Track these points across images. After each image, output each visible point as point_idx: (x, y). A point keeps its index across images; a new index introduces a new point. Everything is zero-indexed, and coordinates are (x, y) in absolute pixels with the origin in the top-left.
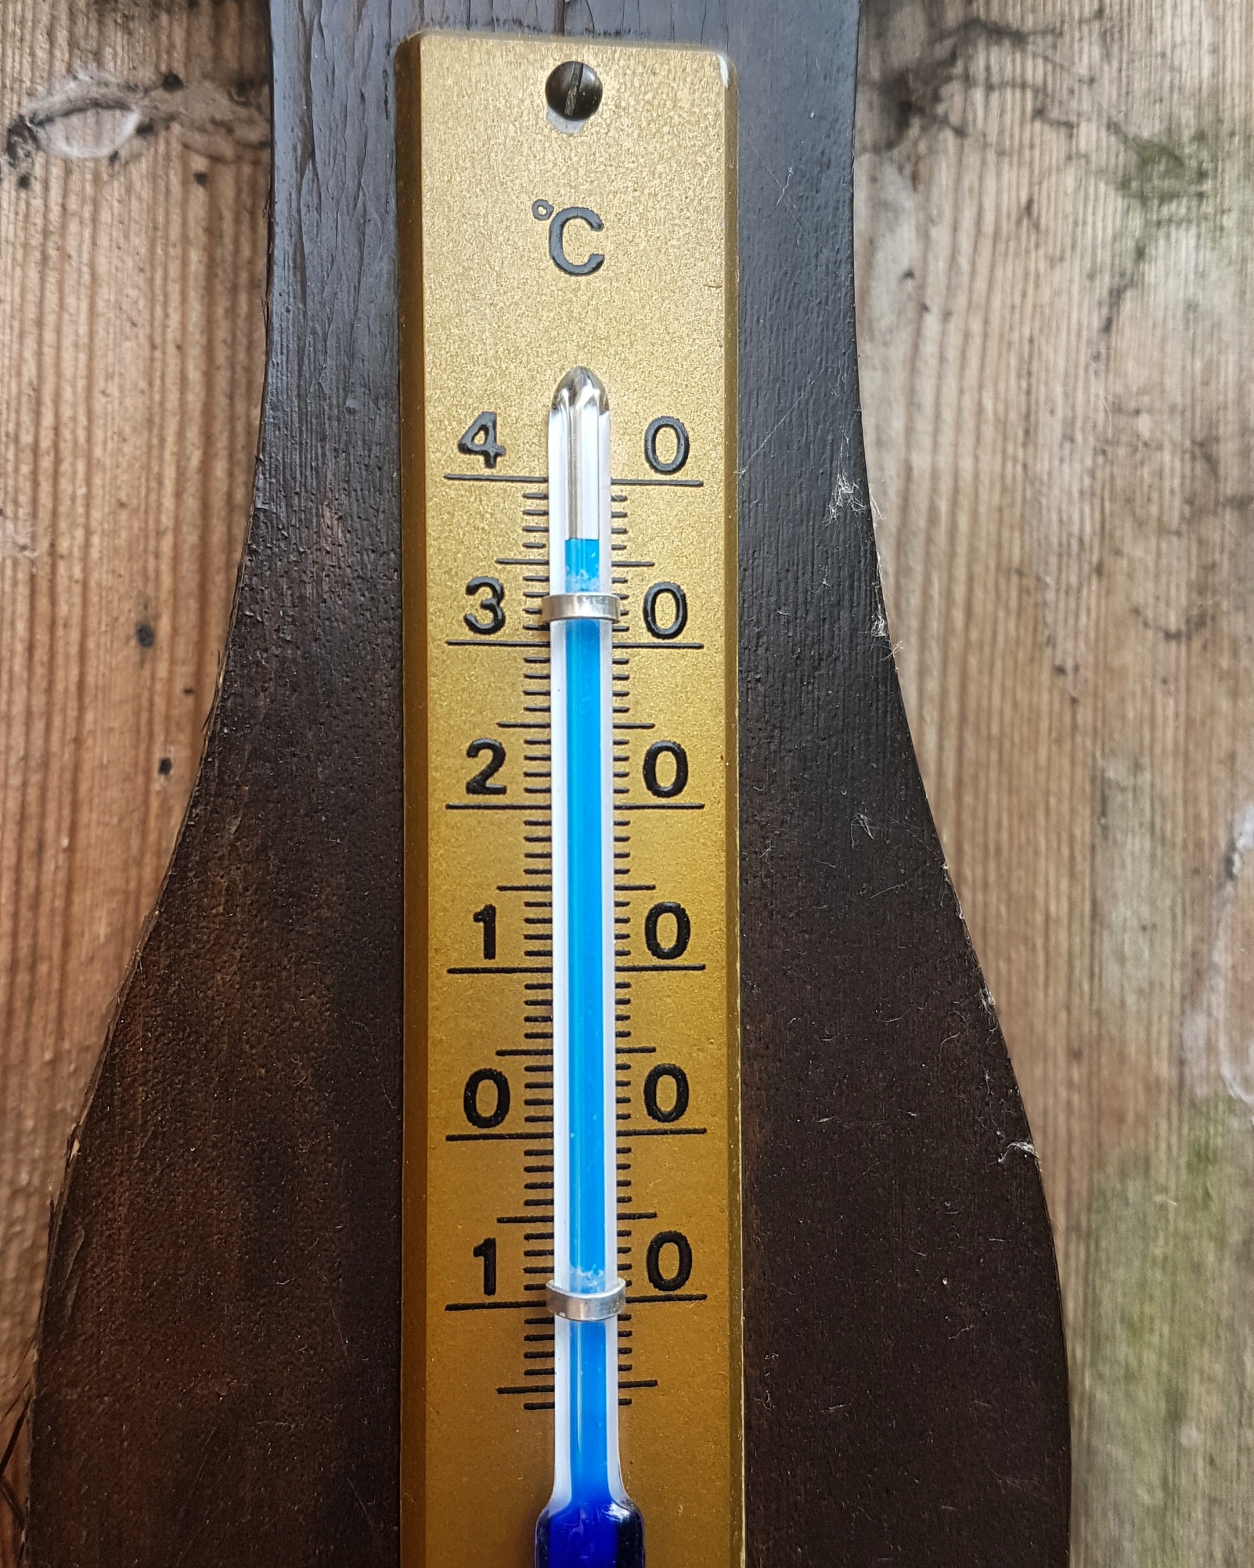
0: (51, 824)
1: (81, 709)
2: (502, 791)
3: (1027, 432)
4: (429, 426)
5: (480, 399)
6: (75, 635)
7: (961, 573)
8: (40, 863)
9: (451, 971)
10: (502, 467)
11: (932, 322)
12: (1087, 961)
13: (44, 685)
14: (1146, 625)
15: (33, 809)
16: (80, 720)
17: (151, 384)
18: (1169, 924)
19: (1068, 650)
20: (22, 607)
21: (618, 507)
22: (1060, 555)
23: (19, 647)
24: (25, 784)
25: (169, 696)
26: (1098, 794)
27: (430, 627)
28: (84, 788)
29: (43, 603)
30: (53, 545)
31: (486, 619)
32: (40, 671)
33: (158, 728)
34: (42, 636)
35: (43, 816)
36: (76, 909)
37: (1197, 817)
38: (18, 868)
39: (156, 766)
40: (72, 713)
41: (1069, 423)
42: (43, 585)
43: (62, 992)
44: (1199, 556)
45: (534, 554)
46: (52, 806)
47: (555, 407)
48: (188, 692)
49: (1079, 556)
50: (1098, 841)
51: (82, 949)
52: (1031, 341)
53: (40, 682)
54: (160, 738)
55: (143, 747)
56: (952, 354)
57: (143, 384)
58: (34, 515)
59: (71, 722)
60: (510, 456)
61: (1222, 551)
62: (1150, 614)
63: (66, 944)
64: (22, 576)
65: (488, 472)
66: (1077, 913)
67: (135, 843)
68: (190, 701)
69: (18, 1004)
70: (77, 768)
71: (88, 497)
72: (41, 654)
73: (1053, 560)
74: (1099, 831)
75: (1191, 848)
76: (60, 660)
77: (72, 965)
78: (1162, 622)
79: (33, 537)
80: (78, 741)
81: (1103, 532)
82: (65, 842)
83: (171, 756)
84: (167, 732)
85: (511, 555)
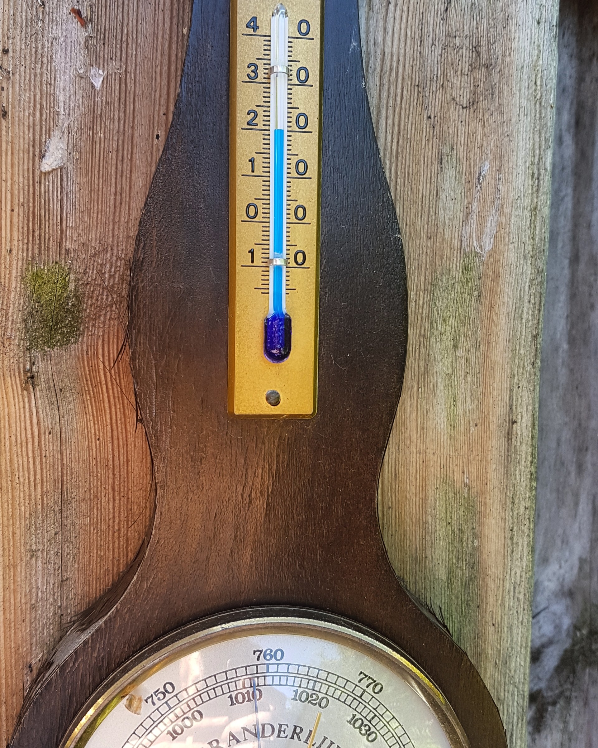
0: (125, 152)
1: (134, 118)
2: (257, 125)
3: (421, 42)
4: (238, 20)
5: (252, 13)
6: (132, 96)
7: (400, 86)
8: (123, 163)
9: (242, 175)
10: (258, 32)
11: (391, 7)
12: (434, 209)
13: (123, 110)
14: (456, 103)
15: (120, 147)
16: (133, 122)
17: (154, 21)
18: (460, 198)
19: (432, 111)
20: (117, 87)
21: (290, 44)
22: (431, 81)
23: (116, 99)
24: (118, 140)
25: (159, 115)
26: (440, 157)
27: (237, 77)
28: (135, 142)
29: (123, 86)
30: (126, 69)
31: (253, 75)
32: (122, 106)
33: (156, 125)
34: (123, 96)
35: (123, 150)
36: (133, 178)
37: (470, 165)
38: (117, 164)
39: (155, 136)
40: (131, 119)
41: (434, 40)
42: (123, 81)
43: (129, 202)
44: (473, 83)
45: (266, 57)
46: (126, 146)
47: (273, 15)
48: (164, 114)
49: (436, 81)
50: (439, 172)
51: (135, 190)
52: (423, 13)
53: (122, 110)
54: (156, 128)
55: (151, 130)
56: (398, 17)
57: (152, 22)
58: (121, 60)
59: (131, 122)
60: (260, 29)
61: (481, 81)
62: (458, 100)
63: (130, 188)
64: (117, 78)
65: (254, 33)
66: (432, 194)
67: (149, 160)
68: (164, 117)
69: (117, 204)
70: (133, 135)
71: (136, 54)
72: (122, 100)
73: (428, 82)
74: (439, 169)
75: (467, 174)
76: (128, 103)
77: (132, 194)
78: (461, 103)
79: (121, 66)
80: (133, 127)
81: (444, 74)
82: (129, 158)
83: (159, 134)
84: (158, 127)
85: (260, 57)
